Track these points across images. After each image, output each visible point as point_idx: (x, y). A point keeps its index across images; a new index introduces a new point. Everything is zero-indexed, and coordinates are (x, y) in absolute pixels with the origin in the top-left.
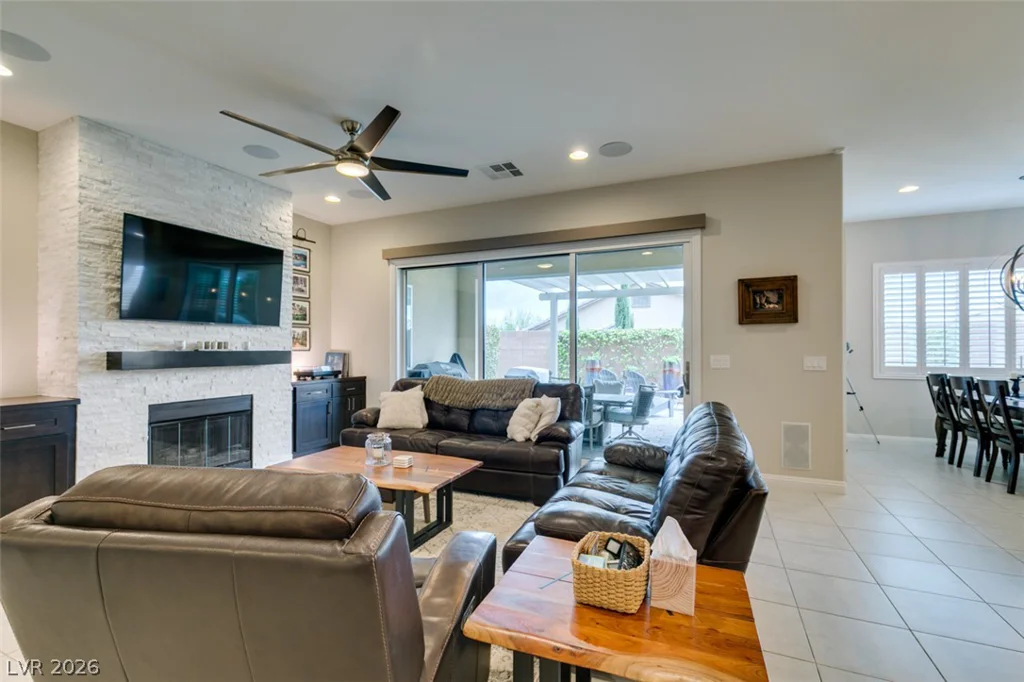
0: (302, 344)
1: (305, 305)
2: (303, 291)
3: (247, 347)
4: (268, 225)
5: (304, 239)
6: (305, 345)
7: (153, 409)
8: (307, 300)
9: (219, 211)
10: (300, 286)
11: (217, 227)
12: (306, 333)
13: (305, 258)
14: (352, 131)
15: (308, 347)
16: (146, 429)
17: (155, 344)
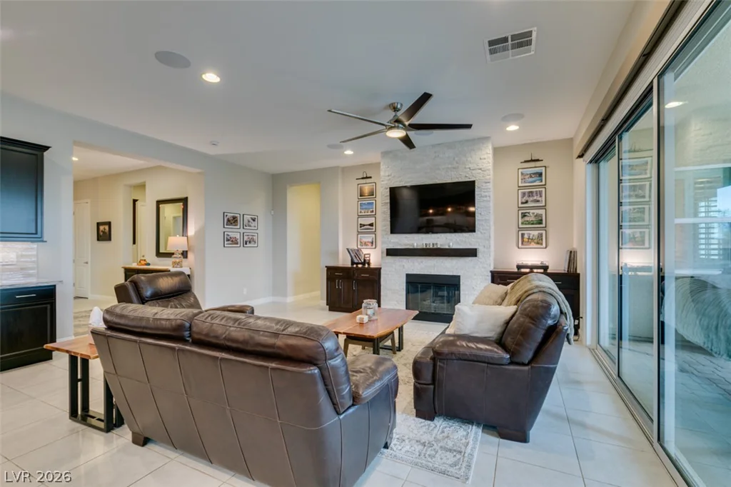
0: (538, 243)
1: (542, 212)
2: (538, 201)
3: (449, 246)
4: (470, 166)
5: (538, 160)
6: (542, 244)
7: (408, 275)
8: (544, 207)
9: (439, 169)
10: (535, 198)
11: (437, 179)
12: (541, 235)
13: (540, 174)
14: (396, 109)
15: (544, 245)
16: (405, 284)
17: (408, 245)
